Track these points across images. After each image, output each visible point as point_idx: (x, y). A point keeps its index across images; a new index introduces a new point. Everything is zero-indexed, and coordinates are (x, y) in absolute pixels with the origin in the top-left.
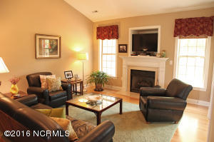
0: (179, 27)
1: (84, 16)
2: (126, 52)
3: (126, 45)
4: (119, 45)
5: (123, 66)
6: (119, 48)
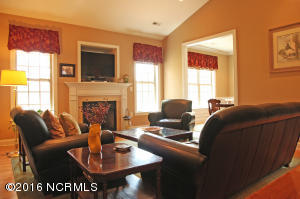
0: (139, 52)
2: (74, 76)
3: (74, 66)
6: (61, 70)
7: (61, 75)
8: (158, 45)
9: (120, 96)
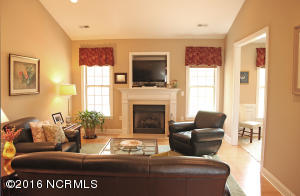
0: (191, 56)
1: (62, 29)
2: (126, 82)
3: (126, 74)
4: (116, 74)
5: (123, 102)
6: (115, 78)
7: (116, 82)
8: (216, 45)
9: (169, 101)
